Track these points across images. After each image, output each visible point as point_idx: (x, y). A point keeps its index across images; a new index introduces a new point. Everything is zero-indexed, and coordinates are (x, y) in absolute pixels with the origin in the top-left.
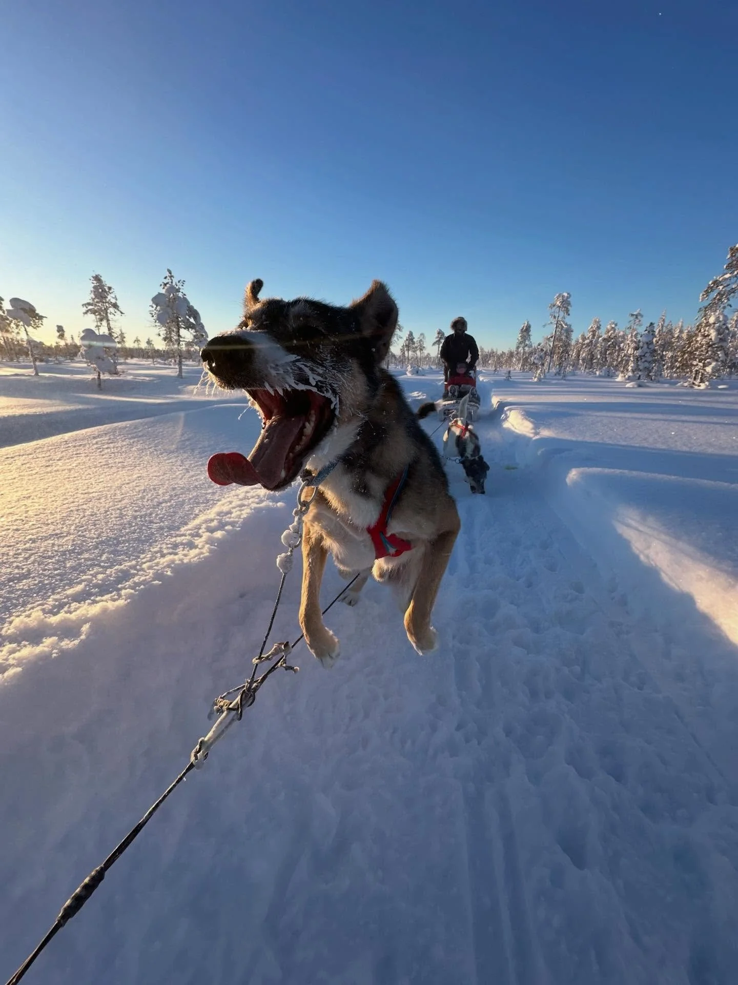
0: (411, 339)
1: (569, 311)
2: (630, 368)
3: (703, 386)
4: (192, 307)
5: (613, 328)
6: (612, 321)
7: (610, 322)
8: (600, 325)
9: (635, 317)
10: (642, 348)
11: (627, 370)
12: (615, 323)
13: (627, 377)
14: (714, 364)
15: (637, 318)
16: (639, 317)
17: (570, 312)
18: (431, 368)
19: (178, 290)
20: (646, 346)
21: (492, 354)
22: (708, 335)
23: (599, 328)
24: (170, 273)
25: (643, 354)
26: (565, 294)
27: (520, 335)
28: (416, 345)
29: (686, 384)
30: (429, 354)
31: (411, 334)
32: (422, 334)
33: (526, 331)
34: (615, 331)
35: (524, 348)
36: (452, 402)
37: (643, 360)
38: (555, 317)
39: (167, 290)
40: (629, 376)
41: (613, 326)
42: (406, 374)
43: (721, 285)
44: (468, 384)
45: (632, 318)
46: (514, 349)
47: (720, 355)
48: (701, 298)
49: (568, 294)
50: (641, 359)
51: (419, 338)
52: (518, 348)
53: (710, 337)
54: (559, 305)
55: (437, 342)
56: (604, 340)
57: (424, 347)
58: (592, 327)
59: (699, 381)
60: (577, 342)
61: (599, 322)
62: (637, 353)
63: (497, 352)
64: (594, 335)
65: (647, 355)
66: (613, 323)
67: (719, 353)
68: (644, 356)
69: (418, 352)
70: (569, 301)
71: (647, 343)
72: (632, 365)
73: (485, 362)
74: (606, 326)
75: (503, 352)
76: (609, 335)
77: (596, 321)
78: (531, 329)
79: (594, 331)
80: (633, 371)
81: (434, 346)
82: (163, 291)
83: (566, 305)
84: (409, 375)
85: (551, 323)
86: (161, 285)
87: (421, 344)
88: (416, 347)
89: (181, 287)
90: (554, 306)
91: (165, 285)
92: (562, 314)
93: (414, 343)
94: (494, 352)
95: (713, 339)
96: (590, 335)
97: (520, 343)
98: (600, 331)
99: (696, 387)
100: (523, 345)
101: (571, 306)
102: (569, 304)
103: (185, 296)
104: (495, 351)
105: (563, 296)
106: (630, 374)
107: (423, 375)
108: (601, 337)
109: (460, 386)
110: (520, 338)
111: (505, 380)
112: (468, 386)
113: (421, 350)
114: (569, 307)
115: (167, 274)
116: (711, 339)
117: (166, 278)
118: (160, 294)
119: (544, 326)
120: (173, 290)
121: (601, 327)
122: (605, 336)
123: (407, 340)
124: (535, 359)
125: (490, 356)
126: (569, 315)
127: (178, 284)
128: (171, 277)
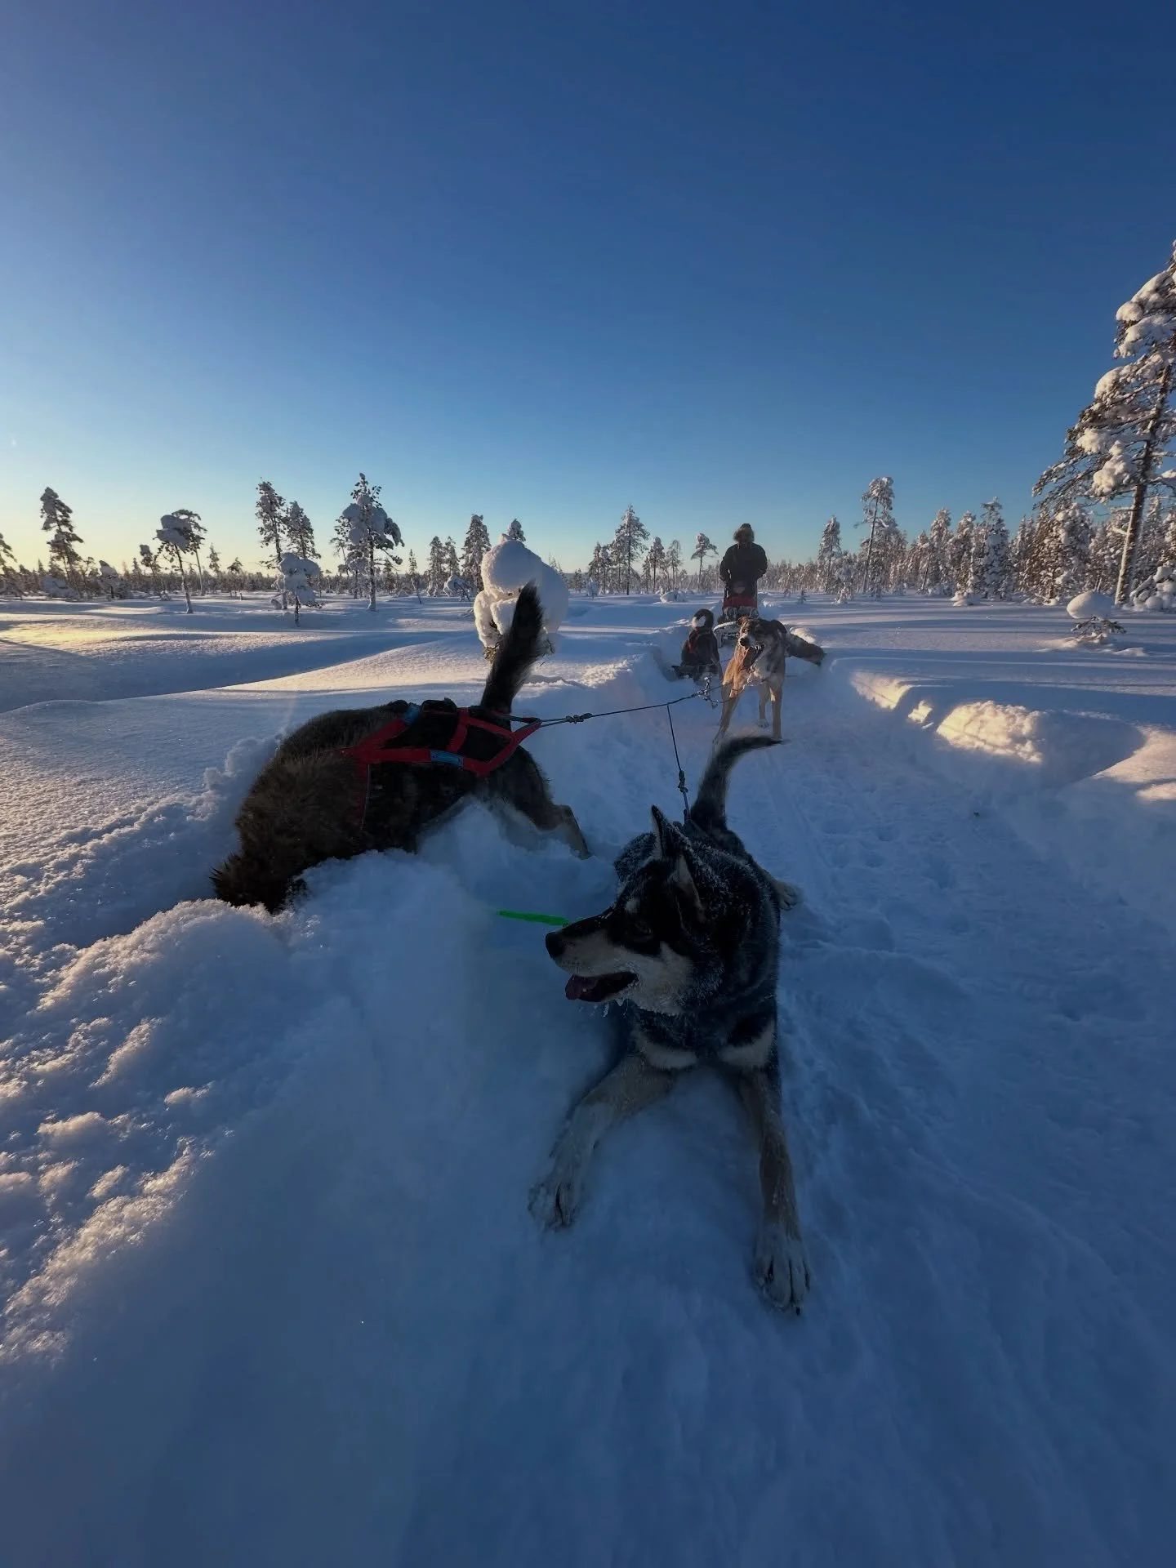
0: (658, 548)
1: (891, 503)
2: (969, 583)
3: (1053, 602)
4: (391, 520)
5: (968, 523)
6: (968, 512)
7: (965, 515)
8: (950, 519)
9: (990, 508)
10: (988, 554)
11: (966, 586)
12: (972, 515)
13: (965, 594)
14: (1066, 573)
15: (993, 509)
16: (996, 509)
17: (892, 506)
18: (692, 593)
19: (372, 499)
20: (992, 551)
21: (784, 569)
22: (1057, 537)
23: (947, 523)
24: (363, 478)
25: (990, 563)
26: (885, 480)
27: (824, 539)
28: (666, 558)
29: (1034, 601)
30: (685, 571)
31: (658, 542)
32: (675, 542)
33: (833, 533)
34: (972, 527)
35: (830, 558)
36: (732, 623)
37: (990, 571)
38: (871, 513)
39: (361, 500)
40: (968, 594)
41: (969, 520)
42: (660, 601)
43: (1056, 477)
44: (747, 605)
45: (986, 511)
46: (816, 561)
47: (1073, 562)
48: (1033, 492)
49: (889, 479)
50: (988, 570)
51: (670, 548)
52: (822, 558)
53: (1059, 539)
54: (877, 495)
55: (698, 552)
56: (956, 542)
57: (678, 562)
58: (937, 523)
59: (1048, 596)
60: (915, 546)
61: (947, 515)
62: (982, 562)
63: (790, 565)
64: (940, 535)
65: (995, 564)
66: (970, 516)
67: (1071, 559)
68: (991, 565)
69: (670, 569)
70: (891, 490)
71: (994, 547)
72: (972, 578)
73: (773, 582)
74: (959, 521)
75: (799, 565)
76: (964, 533)
77: (942, 514)
78: (840, 529)
79: (940, 529)
80: (974, 587)
81: (694, 560)
82: (355, 501)
83: (886, 495)
84: (664, 601)
85: (866, 521)
86: (352, 494)
87: (673, 557)
88: (667, 562)
89: (375, 495)
90: (869, 497)
91: (357, 493)
92: (881, 508)
93: (662, 555)
94: (785, 566)
95: (1063, 541)
96: (933, 535)
97: (825, 551)
98: (950, 528)
99: (1046, 604)
100: (829, 553)
101: (894, 497)
102: (891, 494)
103: (380, 507)
104: (787, 563)
105: (882, 483)
106: (970, 590)
107: (684, 601)
108: (951, 537)
109: (738, 608)
110: (823, 544)
111: (798, 603)
112: (748, 608)
113: (674, 565)
114: (891, 498)
115: (360, 480)
116: (1060, 541)
117: (357, 485)
118: (353, 506)
119: (856, 526)
120: (367, 499)
121: (951, 521)
122: (958, 536)
123: (652, 551)
124: (840, 573)
125: (781, 573)
126: (891, 509)
127: (371, 491)
128: (364, 483)
